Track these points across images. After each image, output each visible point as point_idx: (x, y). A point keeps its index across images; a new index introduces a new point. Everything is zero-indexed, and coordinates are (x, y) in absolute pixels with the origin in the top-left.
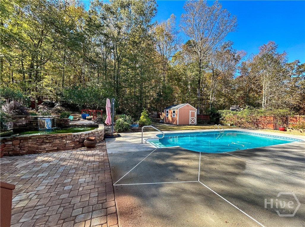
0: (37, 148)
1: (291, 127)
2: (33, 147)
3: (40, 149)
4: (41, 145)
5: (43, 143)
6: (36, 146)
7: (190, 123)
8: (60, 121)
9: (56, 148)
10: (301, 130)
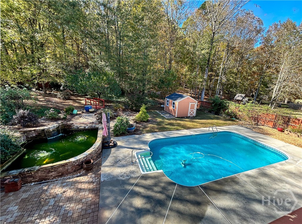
0: (46, 176)
1: (289, 128)
2: (43, 176)
3: (49, 176)
4: (48, 173)
5: (49, 172)
6: (44, 175)
7: (189, 115)
8: (64, 127)
9: (60, 174)
10: (299, 134)
